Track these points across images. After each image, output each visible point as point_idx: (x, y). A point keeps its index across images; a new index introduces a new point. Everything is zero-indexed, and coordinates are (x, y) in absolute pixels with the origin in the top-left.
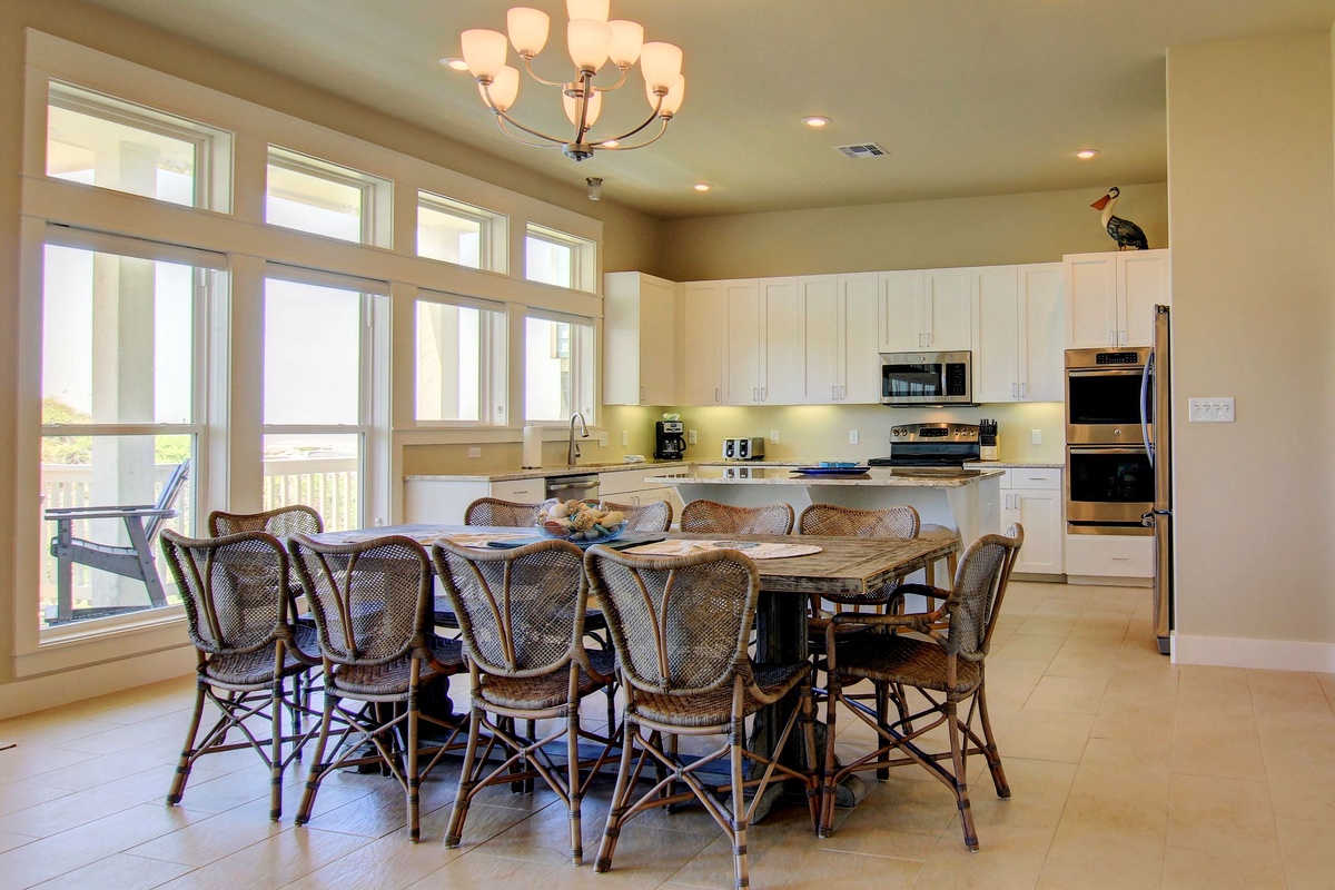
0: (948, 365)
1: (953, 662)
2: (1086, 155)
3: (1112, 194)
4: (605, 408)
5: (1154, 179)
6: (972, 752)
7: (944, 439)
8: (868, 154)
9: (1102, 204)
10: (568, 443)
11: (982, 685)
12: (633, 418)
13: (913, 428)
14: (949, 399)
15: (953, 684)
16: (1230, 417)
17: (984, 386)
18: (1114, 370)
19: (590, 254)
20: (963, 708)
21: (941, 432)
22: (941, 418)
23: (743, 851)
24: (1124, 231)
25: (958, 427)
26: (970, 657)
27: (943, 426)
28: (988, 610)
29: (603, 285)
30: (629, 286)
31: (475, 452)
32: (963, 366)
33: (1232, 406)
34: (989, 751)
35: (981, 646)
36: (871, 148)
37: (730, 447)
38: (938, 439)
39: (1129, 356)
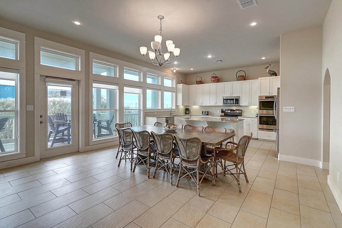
0: (235, 99)
1: (237, 158)
2: (263, 58)
3: (269, 66)
4: (177, 106)
5: (277, 62)
6: (241, 174)
7: (235, 112)
8: (220, 61)
9: (267, 68)
10: (171, 111)
11: (243, 162)
12: (182, 107)
13: (229, 110)
14: (236, 105)
15: (237, 162)
16: (294, 111)
17: (242, 103)
18: (269, 100)
19: (174, 81)
20: (239, 166)
21: (234, 111)
22: (234, 108)
23: (199, 189)
24: (271, 73)
25: (237, 110)
26: (241, 157)
27: (235, 110)
28: (245, 148)
29: (176, 86)
30: (180, 86)
31: (156, 113)
32: (238, 99)
33: (294, 109)
34: (245, 174)
35: (243, 155)
36: (220, 60)
37: (203, 113)
38: (234, 112)
39: (272, 97)
